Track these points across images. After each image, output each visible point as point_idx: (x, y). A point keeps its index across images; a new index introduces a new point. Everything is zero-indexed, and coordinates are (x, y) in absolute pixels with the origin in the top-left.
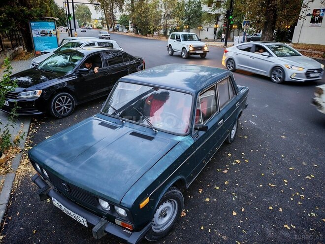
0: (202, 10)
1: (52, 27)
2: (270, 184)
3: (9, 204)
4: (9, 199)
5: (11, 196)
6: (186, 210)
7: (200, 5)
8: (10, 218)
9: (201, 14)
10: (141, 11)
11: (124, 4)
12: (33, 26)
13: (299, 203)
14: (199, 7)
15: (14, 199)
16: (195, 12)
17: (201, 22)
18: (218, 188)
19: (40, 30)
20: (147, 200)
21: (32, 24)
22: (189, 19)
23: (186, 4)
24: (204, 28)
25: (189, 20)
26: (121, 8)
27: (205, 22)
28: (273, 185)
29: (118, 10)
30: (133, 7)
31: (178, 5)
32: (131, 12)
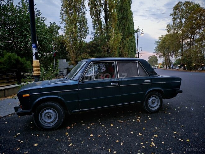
20: (28, 95)
26: (176, 55)
28: (141, 134)
30: (182, 53)
32: (181, 56)
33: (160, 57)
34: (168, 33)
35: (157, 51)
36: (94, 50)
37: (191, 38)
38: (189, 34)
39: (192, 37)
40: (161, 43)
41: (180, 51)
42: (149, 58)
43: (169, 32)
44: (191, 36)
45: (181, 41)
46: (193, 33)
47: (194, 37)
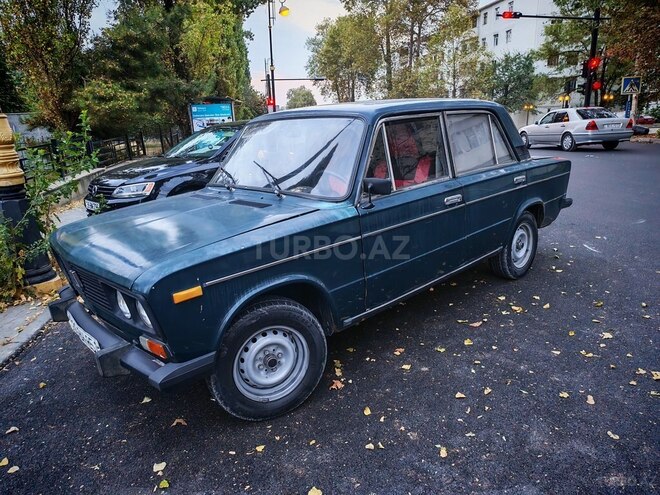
0: (535, 73)
1: (227, 112)
2: (583, 352)
3: (27, 344)
4: (32, 338)
5: (38, 334)
6: (347, 380)
7: (530, 64)
8: (17, 363)
9: (531, 82)
10: (404, 86)
11: (374, 79)
12: (195, 113)
13: (653, 393)
14: (528, 67)
15: (41, 339)
16: (520, 78)
17: (533, 97)
18: (442, 350)
19: (206, 120)
20: (196, 291)
21: (194, 109)
22: (507, 93)
23: (499, 65)
24: (539, 109)
25: (506, 96)
26: (369, 88)
27: (540, 95)
28: (591, 355)
29: (363, 92)
30: (389, 81)
31: (482, 69)
32: (386, 90)
33: (323, 92)
34: (345, 13)
35: (312, 71)
36: (136, 63)
37: (413, 32)
38: (407, 22)
39: (416, 30)
40: (325, 46)
41: (382, 72)
42: (289, 96)
43: (349, 9)
44: (413, 26)
45: (384, 41)
46: (418, 17)
47: (420, 28)
